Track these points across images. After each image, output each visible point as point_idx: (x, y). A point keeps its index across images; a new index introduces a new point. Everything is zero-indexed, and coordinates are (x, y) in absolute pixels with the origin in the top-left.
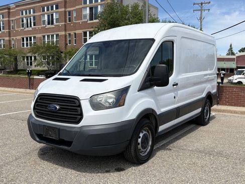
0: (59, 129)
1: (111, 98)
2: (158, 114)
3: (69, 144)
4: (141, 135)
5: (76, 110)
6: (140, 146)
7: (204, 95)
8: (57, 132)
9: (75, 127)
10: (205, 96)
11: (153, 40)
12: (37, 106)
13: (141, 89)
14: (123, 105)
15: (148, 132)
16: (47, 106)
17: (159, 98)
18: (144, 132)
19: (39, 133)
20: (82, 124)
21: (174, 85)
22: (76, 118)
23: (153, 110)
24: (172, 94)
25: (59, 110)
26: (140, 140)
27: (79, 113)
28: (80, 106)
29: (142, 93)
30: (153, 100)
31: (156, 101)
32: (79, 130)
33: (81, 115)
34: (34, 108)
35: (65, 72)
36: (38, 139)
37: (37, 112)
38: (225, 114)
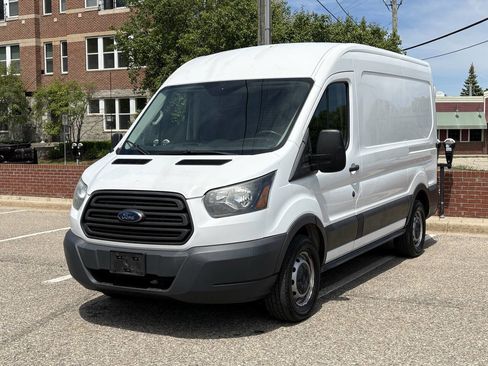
0: (146, 256)
1: (241, 194)
2: (325, 225)
3: (166, 282)
4: (297, 266)
5: (180, 217)
6: (294, 287)
7: (410, 191)
8: (141, 260)
9: (177, 251)
10: (412, 193)
11: (310, 82)
12: (90, 216)
13: (293, 179)
14: (265, 206)
15: (307, 261)
16: (117, 214)
17: (324, 194)
18: (302, 261)
19: (98, 267)
20: (190, 243)
21: (351, 170)
22: (180, 233)
23: (316, 218)
24: (349, 188)
25: (143, 220)
26: (294, 275)
27: (186, 223)
28: (186, 210)
29: (295, 186)
30: (314, 199)
31: (322, 201)
32: (186, 255)
33: (190, 227)
34: (84, 220)
36: (94, 281)
37: (90, 227)
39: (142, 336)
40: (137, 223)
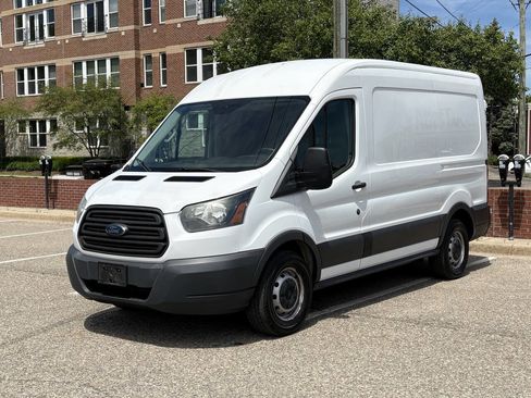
0: (127, 267)
1: (218, 210)
2: (317, 243)
3: (144, 293)
4: (280, 281)
5: (157, 231)
6: (277, 302)
7: (444, 209)
8: (123, 272)
9: (154, 263)
10: (446, 212)
11: (306, 100)
12: (85, 229)
13: (276, 195)
14: (241, 222)
15: (296, 277)
16: (104, 228)
17: (319, 212)
18: (287, 277)
19: (89, 278)
20: (166, 256)
21: (354, 187)
22: (157, 246)
23: (304, 235)
24: (353, 206)
25: (127, 233)
26: (276, 290)
27: (162, 237)
28: (163, 225)
29: (278, 202)
30: (304, 216)
31: (314, 219)
32: (162, 267)
33: (166, 240)
34: (80, 234)
35: (136, 164)
36: (87, 290)
37: (86, 240)
38: (522, 257)
39: (128, 343)
40: (122, 236)
